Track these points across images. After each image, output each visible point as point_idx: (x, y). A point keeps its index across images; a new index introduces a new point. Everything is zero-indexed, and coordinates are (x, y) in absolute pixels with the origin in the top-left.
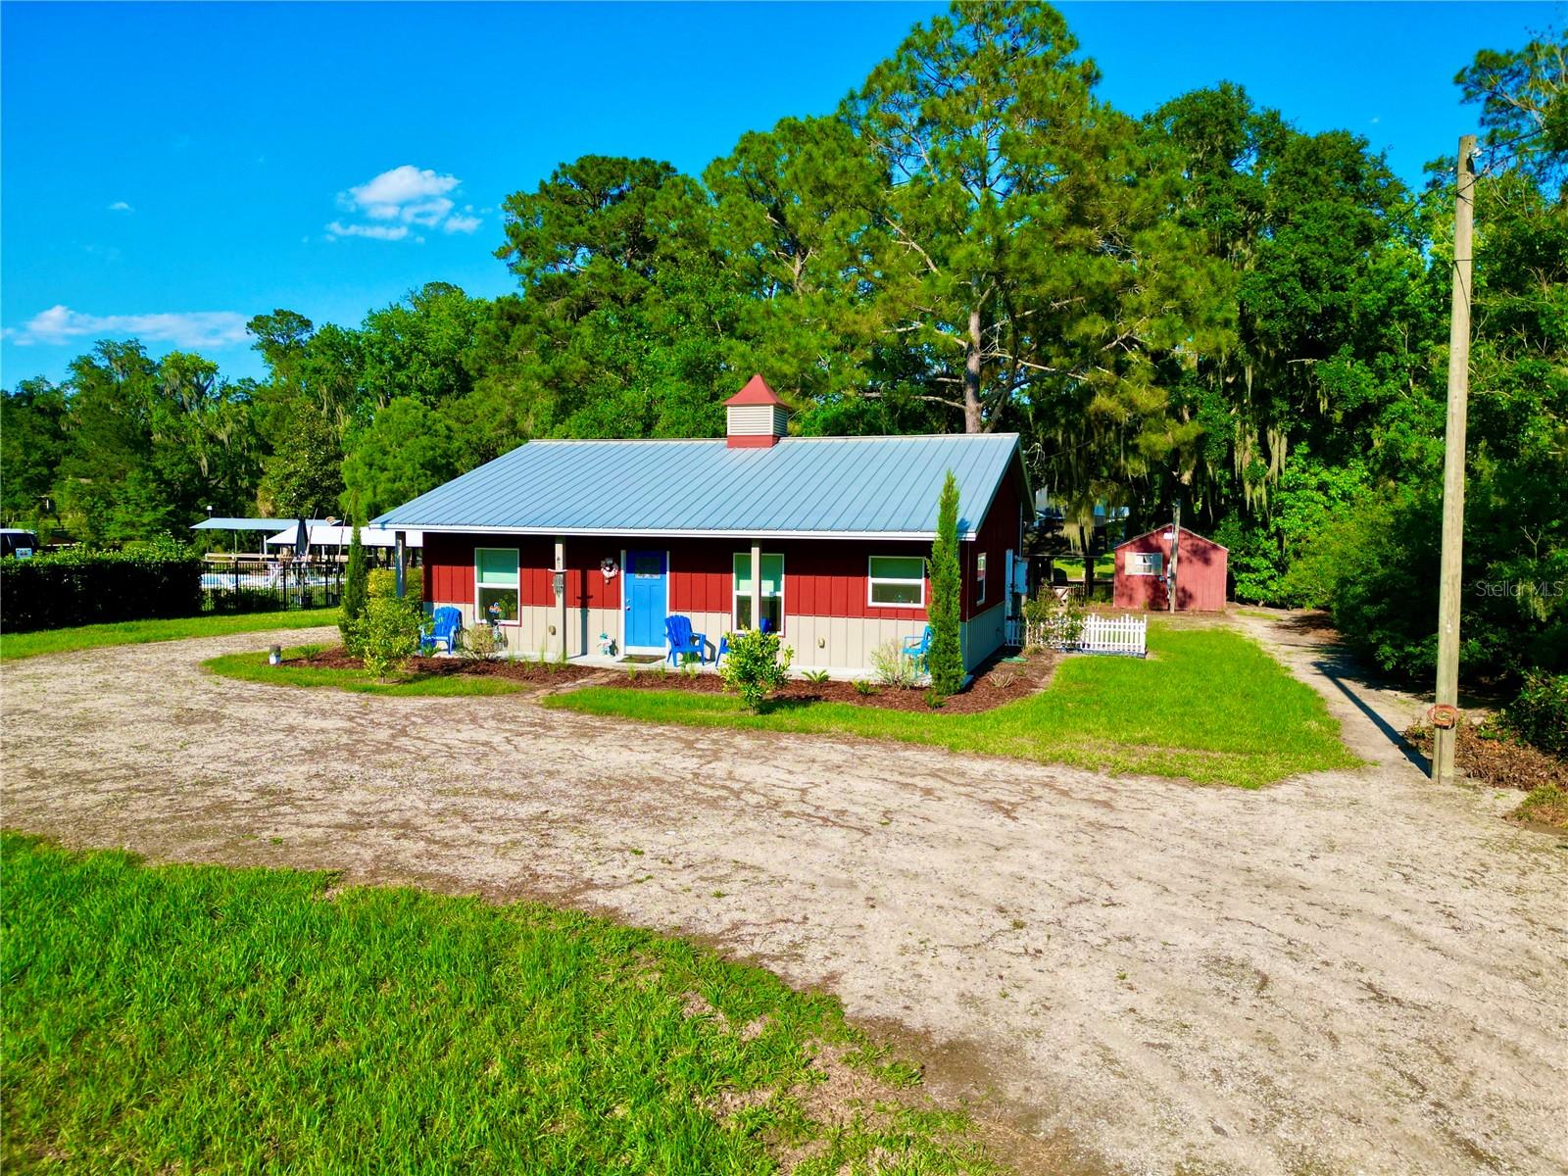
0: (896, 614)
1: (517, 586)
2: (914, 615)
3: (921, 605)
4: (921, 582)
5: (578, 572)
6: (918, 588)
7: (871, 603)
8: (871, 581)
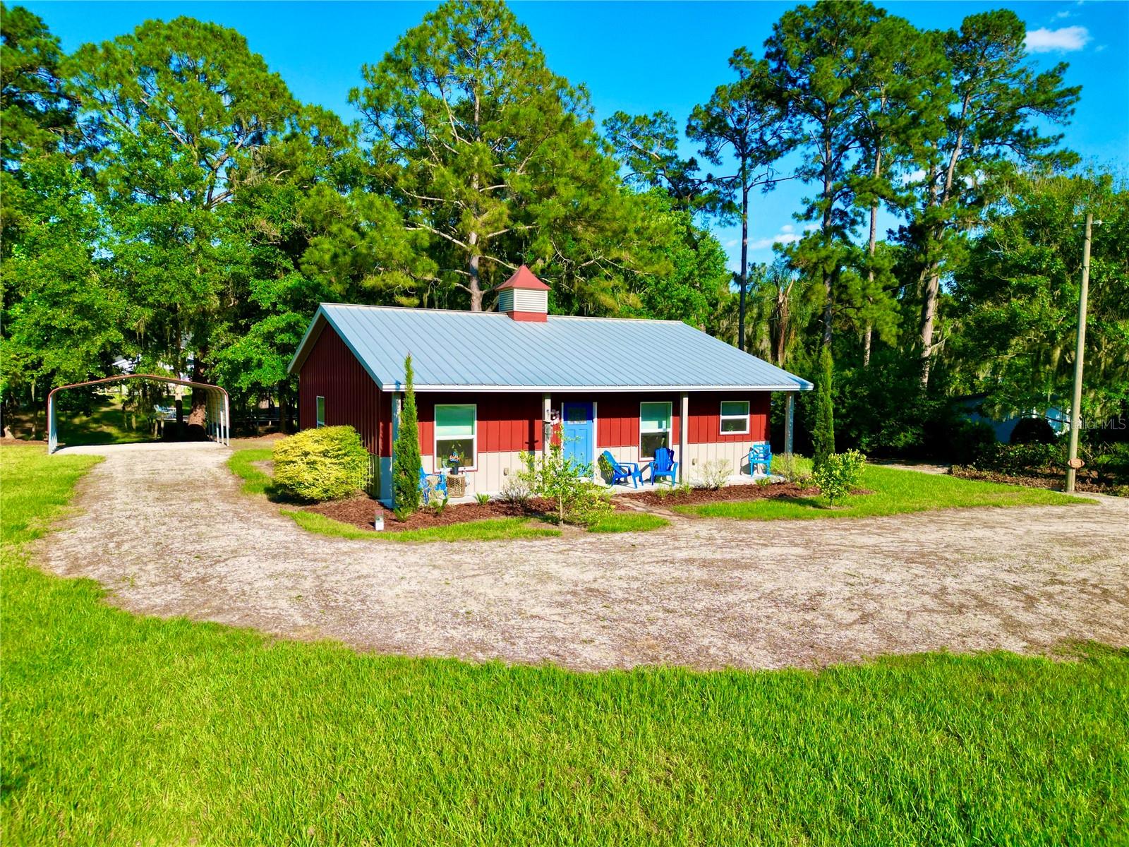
0: (734, 439)
1: (475, 437)
2: (743, 438)
3: (747, 432)
4: (747, 417)
5: (526, 422)
6: (744, 420)
7: (722, 433)
8: (723, 417)
